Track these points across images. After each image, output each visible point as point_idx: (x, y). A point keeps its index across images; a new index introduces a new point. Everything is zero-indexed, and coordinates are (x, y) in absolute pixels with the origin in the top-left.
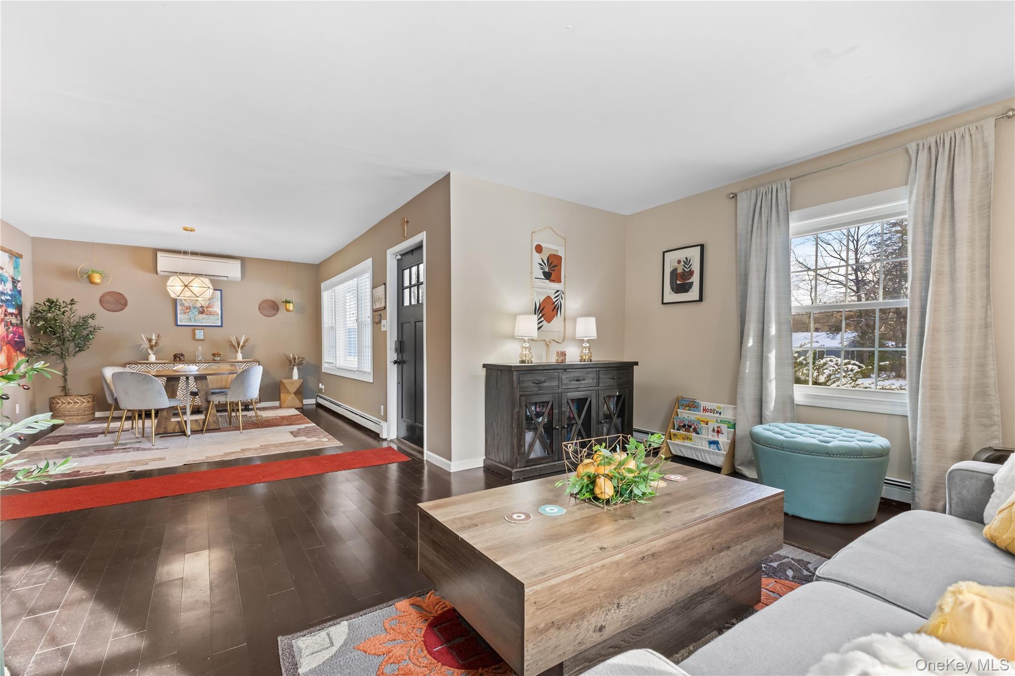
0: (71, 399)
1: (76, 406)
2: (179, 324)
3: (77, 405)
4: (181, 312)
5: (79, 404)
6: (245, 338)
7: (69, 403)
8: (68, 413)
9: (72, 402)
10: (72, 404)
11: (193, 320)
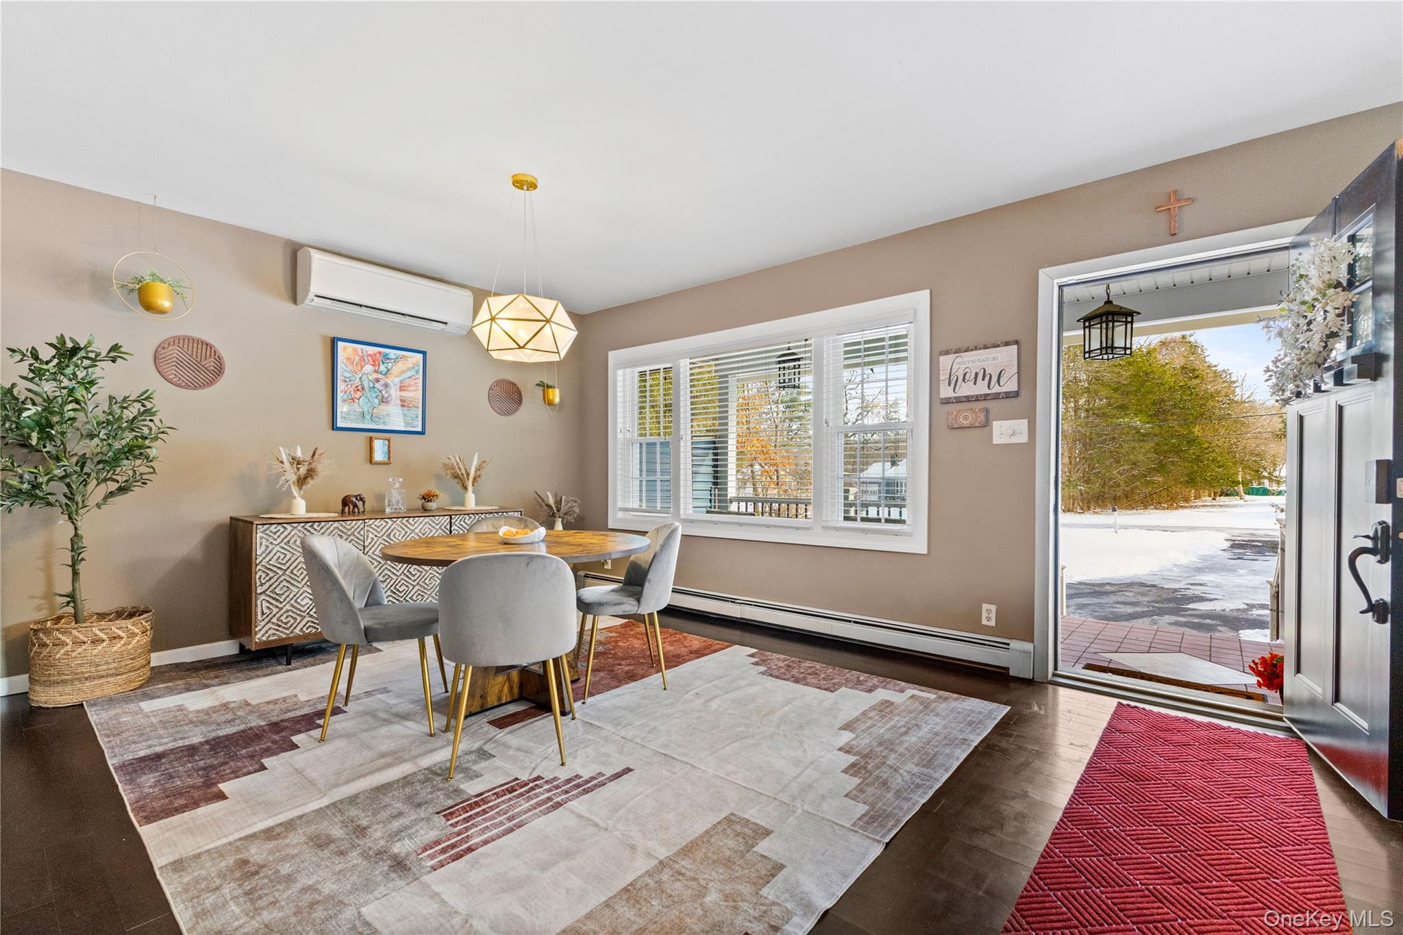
0: (101, 630)
1: (115, 648)
2: (339, 425)
3: (118, 645)
4: (345, 398)
5: (122, 642)
6: (479, 459)
7: (96, 641)
8: (93, 669)
9: (105, 637)
10: (104, 644)
11: (368, 417)
